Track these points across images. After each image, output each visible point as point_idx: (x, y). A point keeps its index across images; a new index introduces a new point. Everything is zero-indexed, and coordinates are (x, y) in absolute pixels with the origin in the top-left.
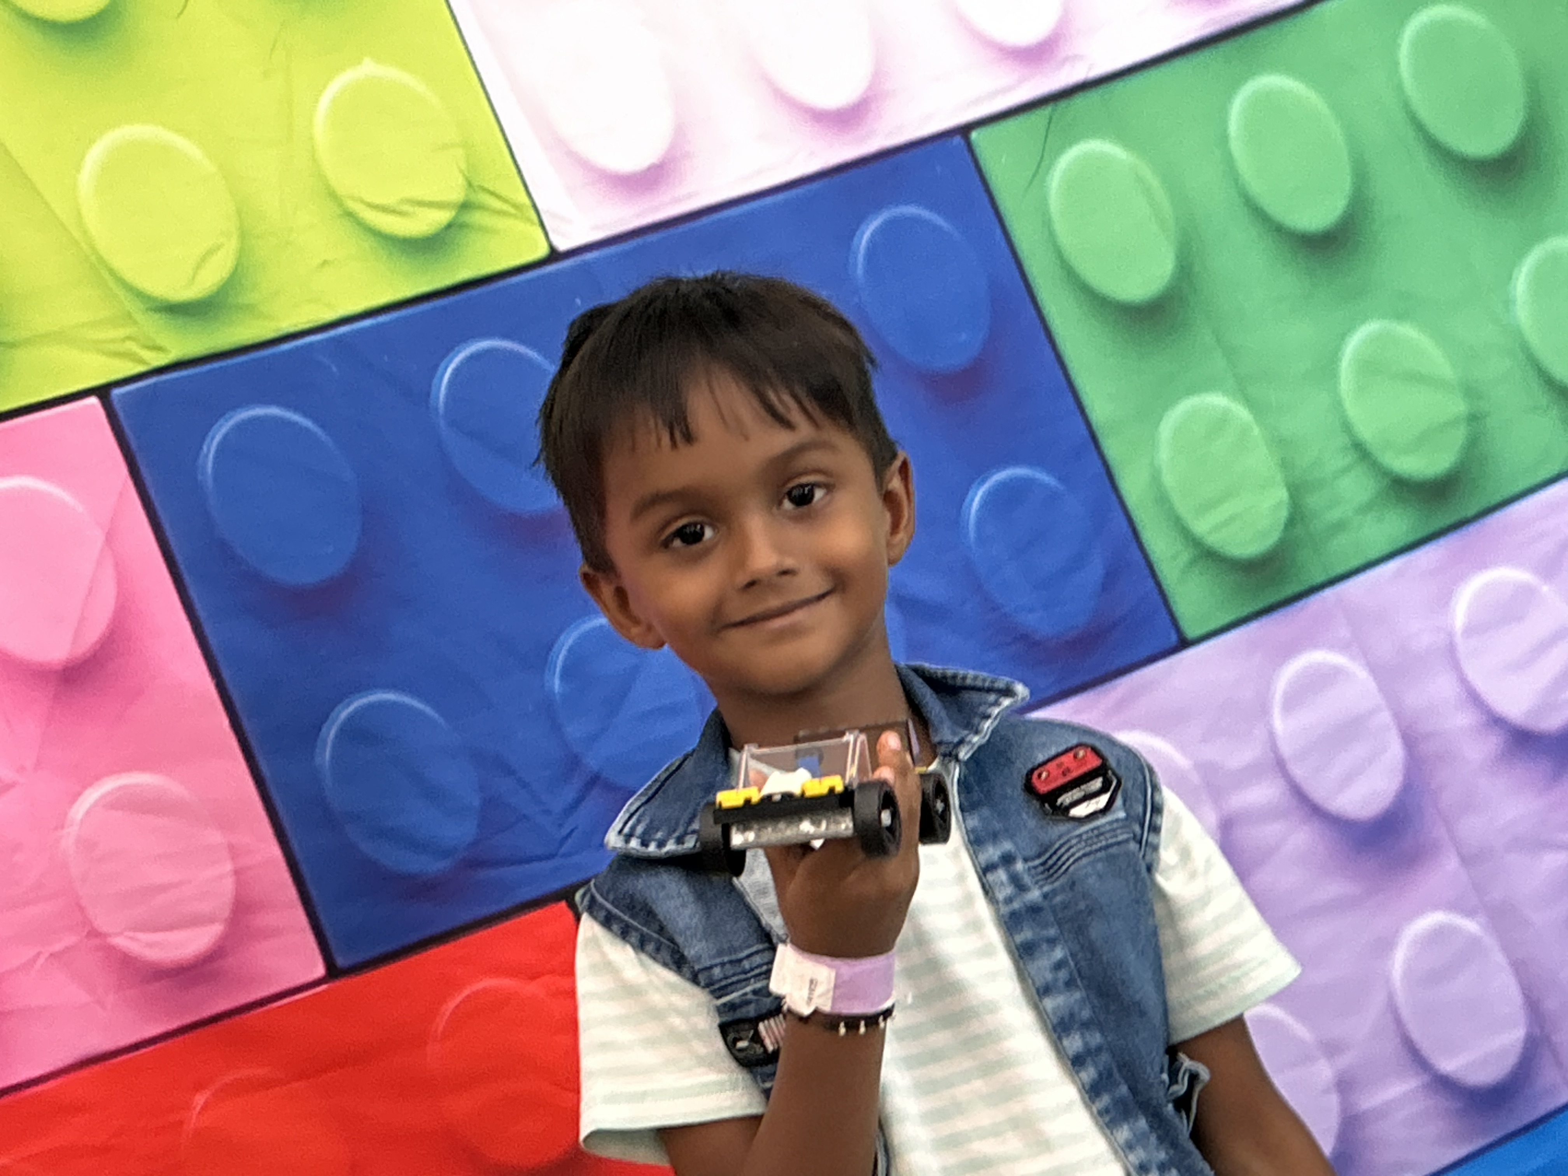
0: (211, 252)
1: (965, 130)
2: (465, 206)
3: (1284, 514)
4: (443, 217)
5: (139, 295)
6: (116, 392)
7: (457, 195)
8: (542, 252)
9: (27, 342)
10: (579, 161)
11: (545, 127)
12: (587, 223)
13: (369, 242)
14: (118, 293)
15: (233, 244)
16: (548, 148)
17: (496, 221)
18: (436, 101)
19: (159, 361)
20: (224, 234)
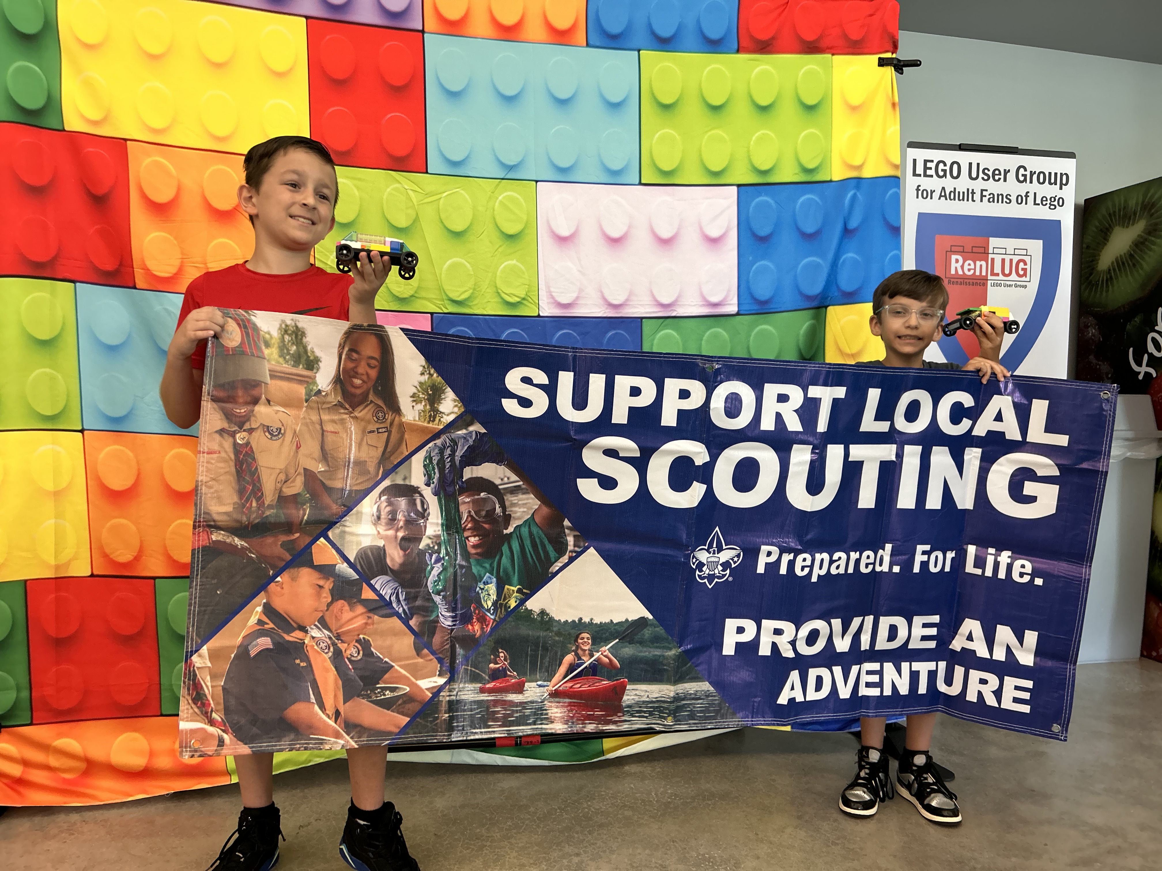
0: (466, 291)
1: (642, 318)
2: (524, 299)
4: (518, 300)
5: (447, 296)
6: (435, 315)
7: (523, 296)
8: (536, 314)
9: (420, 298)
10: (552, 297)
11: (548, 287)
12: (549, 311)
13: (500, 300)
14: (443, 294)
15: (471, 291)
16: (547, 292)
17: (529, 304)
18: (526, 274)
19: (446, 311)
20: (470, 288)
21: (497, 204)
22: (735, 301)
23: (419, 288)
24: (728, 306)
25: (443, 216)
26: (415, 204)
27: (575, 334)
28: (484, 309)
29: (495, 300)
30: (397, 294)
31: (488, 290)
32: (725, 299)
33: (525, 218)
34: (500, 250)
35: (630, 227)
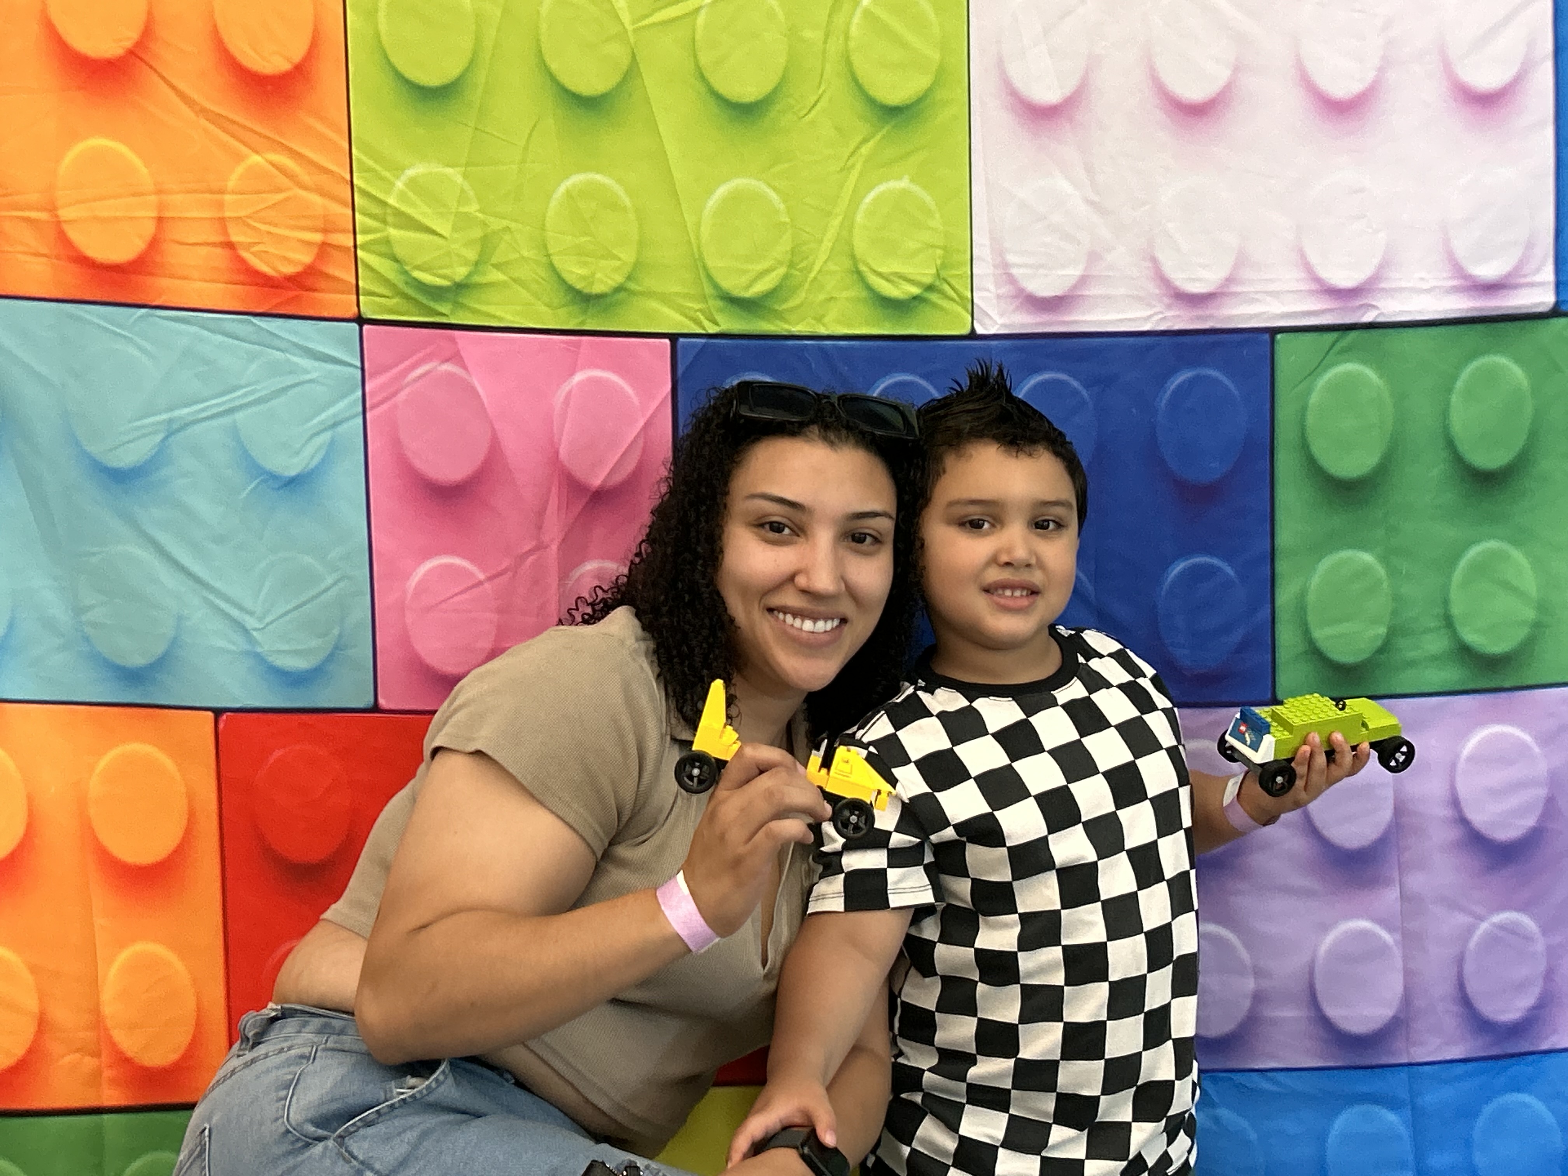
0: (768, 271)
1: (1274, 331)
2: (930, 288)
3: (1379, 643)
4: (915, 290)
5: (716, 286)
6: (681, 340)
7: (928, 280)
8: (965, 331)
9: (642, 294)
10: (1012, 280)
11: (999, 252)
12: (1000, 321)
13: (864, 294)
14: (704, 280)
15: (782, 271)
16: (995, 266)
17: (945, 304)
18: (937, 216)
19: (712, 329)
20: (780, 263)
21: (856, 20)
22: (1548, 274)
23: (638, 265)
24: (1524, 292)
25: (704, 59)
26: (630, 28)
27: (1075, 384)
28: (819, 319)
29: (852, 293)
30: (579, 286)
31: (832, 267)
32: (1517, 271)
33: (935, 56)
34: (865, 150)
35: (1237, 69)
